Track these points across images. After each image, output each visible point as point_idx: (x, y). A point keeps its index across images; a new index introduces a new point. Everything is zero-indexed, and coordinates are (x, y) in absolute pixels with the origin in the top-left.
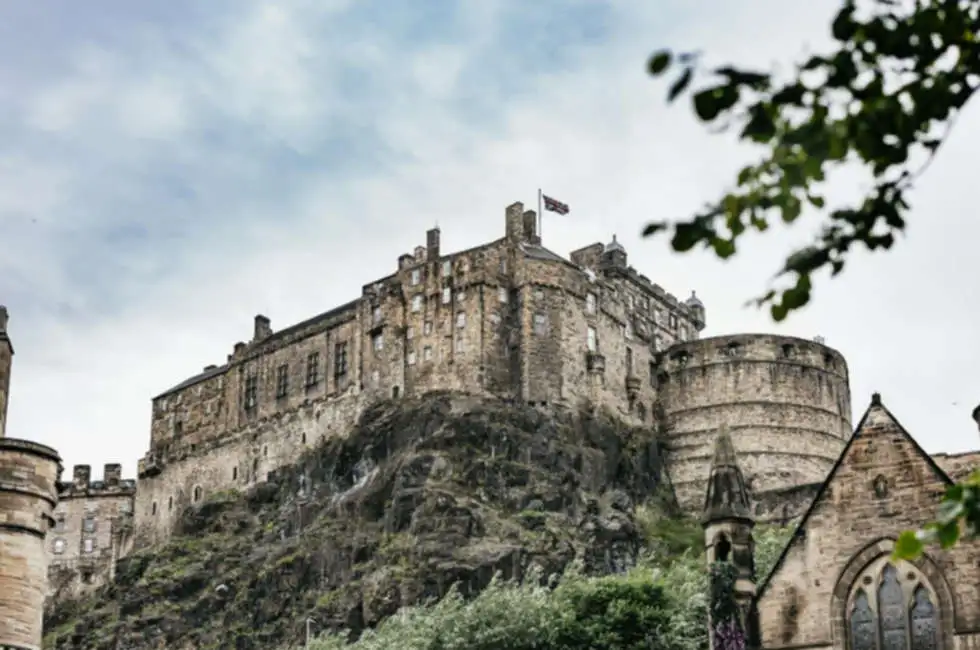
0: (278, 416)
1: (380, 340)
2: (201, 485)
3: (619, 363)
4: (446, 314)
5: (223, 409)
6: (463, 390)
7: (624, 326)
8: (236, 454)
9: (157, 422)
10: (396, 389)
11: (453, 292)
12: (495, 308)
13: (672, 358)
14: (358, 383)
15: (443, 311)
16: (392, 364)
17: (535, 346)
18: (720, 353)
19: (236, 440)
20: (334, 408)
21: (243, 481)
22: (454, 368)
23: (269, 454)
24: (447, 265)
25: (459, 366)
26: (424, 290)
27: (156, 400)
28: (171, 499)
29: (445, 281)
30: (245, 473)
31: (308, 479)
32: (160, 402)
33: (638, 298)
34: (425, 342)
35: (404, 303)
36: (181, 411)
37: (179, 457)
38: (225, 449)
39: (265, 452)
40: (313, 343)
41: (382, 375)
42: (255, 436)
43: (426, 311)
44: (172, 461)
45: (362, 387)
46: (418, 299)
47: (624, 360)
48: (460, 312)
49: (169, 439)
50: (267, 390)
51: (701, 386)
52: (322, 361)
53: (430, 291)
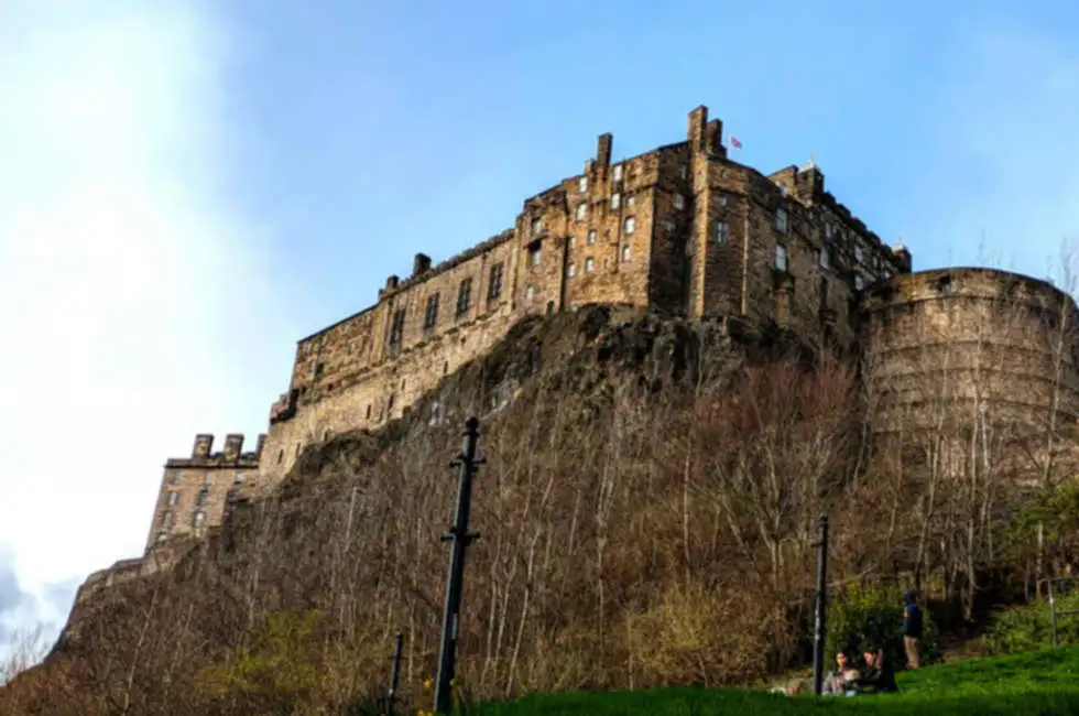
0: (421, 345)
1: (538, 255)
2: (332, 428)
3: (812, 289)
4: (613, 221)
5: (367, 348)
6: (626, 301)
7: (819, 252)
8: (372, 390)
9: (299, 366)
10: (551, 304)
11: (622, 196)
12: (669, 213)
13: (874, 295)
14: (510, 302)
15: (610, 218)
16: (549, 277)
17: (712, 255)
18: (931, 288)
19: (375, 375)
20: (482, 332)
21: (377, 419)
22: (618, 278)
23: (407, 388)
24: (618, 170)
25: (623, 275)
26: (590, 198)
27: (301, 343)
28: (299, 445)
29: (615, 186)
30: (379, 411)
31: (442, 406)
32: (305, 345)
33: (836, 227)
34: (587, 251)
35: (568, 212)
36: (324, 352)
37: (314, 397)
38: (362, 386)
39: (403, 387)
40: (467, 266)
41: (537, 291)
42: (395, 370)
43: (590, 220)
44: (306, 403)
45: (514, 306)
46: (583, 208)
47: (819, 288)
48: (629, 218)
49: (308, 382)
50: (415, 321)
51: (908, 325)
52: (475, 286)
53: (596, 199)
